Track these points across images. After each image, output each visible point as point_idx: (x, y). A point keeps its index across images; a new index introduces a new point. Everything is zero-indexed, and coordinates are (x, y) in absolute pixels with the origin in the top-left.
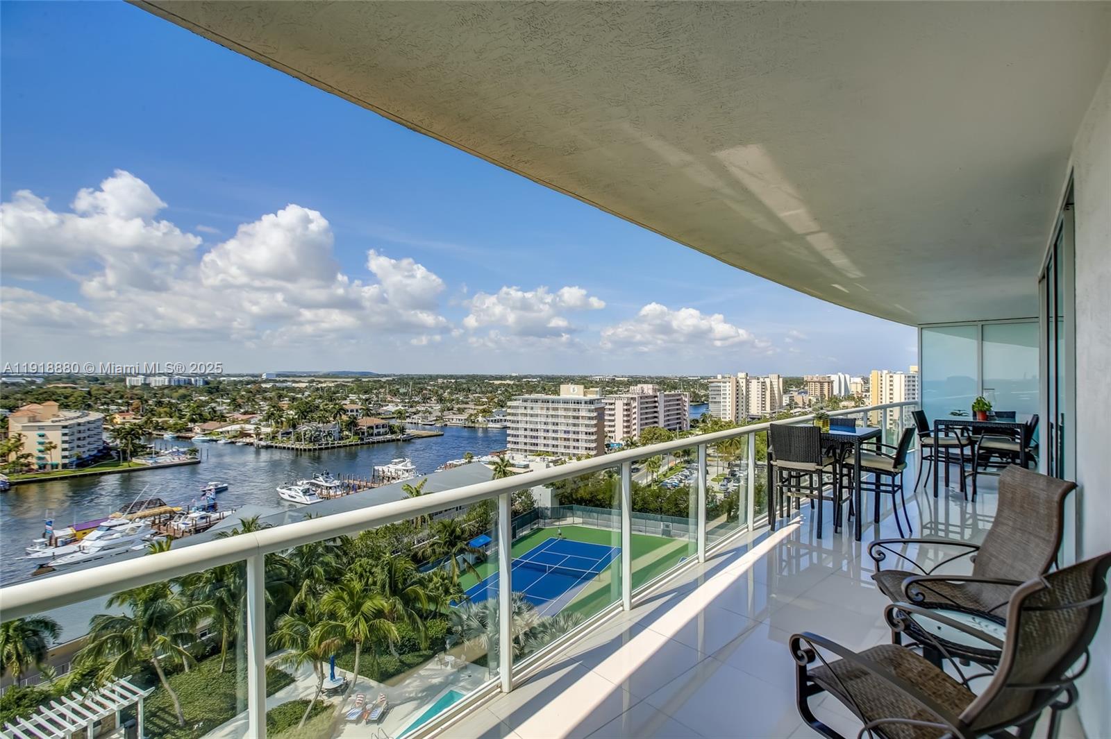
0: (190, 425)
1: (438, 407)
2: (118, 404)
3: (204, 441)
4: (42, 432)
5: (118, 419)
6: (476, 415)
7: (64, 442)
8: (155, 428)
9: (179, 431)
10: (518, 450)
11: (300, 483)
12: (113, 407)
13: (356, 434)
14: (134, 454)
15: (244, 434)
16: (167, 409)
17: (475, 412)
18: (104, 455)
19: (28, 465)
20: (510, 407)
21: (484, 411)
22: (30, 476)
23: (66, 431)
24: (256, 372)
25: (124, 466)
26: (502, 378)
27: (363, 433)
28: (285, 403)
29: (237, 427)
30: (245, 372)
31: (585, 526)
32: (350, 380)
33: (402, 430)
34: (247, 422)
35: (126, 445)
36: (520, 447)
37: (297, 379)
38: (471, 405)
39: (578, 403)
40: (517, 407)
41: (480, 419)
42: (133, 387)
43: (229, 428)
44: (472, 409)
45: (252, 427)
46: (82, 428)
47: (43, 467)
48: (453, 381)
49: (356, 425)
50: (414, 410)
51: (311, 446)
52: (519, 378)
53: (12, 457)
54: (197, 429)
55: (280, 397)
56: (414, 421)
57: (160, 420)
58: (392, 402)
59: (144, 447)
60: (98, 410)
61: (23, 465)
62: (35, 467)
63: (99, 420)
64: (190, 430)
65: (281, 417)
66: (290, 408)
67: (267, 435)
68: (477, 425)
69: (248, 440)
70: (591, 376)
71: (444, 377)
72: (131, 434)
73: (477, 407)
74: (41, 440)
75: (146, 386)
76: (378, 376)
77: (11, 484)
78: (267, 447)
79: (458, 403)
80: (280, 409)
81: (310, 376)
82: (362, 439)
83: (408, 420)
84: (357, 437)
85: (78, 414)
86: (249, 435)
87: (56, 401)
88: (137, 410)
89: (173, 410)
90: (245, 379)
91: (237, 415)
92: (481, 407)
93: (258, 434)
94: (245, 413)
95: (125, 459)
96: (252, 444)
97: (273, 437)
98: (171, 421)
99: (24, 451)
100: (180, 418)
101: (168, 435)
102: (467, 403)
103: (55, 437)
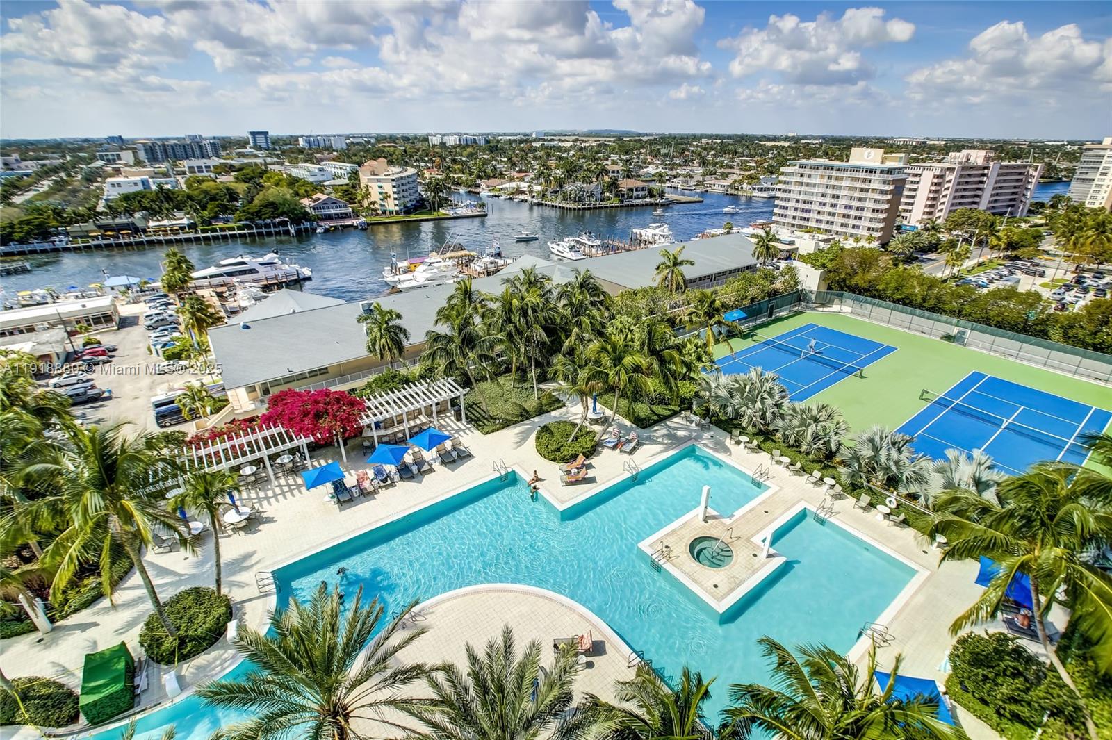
0: (478, 181)
1: (700, 171)
2: (426, 162)
3: (489, 197)
4: (380, 184)
5: (427, 175)
6: (741, 182)
7: (394, 193)
8: (453, 184)
9: (470, 186)
10: (784, 224)
11: (566, 240)
12: (422, 164)
13: (617, 195)
14: (440, 206)
15: (519, 191)
16: (460, 166)
17: (740, 177)
18: (420, 206)
19: (375, 210)
20: (782, 174)
21: (750, 177)
22: (377, 219)
23: (394, 184)
24: (528, 131)
25: (435, 215)
26: (775, 139)
27: (623, 195)
28: (552, 162)
29: (513, 184)
30: (518, 131)
31: (853, 316)
32: (612, 139)
33: (661, 194)
34: (522, 179)
35: (434, 197)
36: (787, 220)
37: (563, 138)
38: (736, 170)
39: (871, 172)
40: (792, 174)
41: (745, 186)
42: (434, 146)
43: (507, 185)
44: (736, 174)
45: (526, 185)
46: (404, 181)
47: (384, 212)
48: (719, 141)
49: (617, 186)
50: (674, 173)
51: (575, 206)
52: (796, 140)
53: (366, 203)
54: (483, 186)
55: (549, 156)
56: (673, 185)
57: (456, 176)
58: (653, 163)
59: (446, 199)
60: (413, 166)
61: (373, 210)
62: (380, 212)
63: (414, 175)
64: (478, 186)
65: (550, 175)
66: (558, 167)
67: (538, 192)
68: (740, 193)
69: (523, 197)
70: (892, 138)
71: (709, 137)
72: (436, 187)
73: (742, 173)
74: (380, 190)
75: (443, 144)
76: (639, 135)
77: (368, 225)
78: (539, 205)
79: (722, 167)
80: (548, 168)
81: (575, 135)
82: (622, 202)
83: (668, 184)
84: (617, 199)
85: (400, 169)
86: (523, 193)
87: (385, 157)
88: (438, 166)
89: (465, 168)
90: (518, 137)
91: (513, 173)
92: (747, 173)
93: (531, 192)
94: (520, 171)
95: (435, 210)
96: (526, 201)
97: (544, 195)
98: (464, 177)
99: (372, 199)
100: (470, 175)
101: (463, 190)
102: (732, 167)
103: (388, 188)
